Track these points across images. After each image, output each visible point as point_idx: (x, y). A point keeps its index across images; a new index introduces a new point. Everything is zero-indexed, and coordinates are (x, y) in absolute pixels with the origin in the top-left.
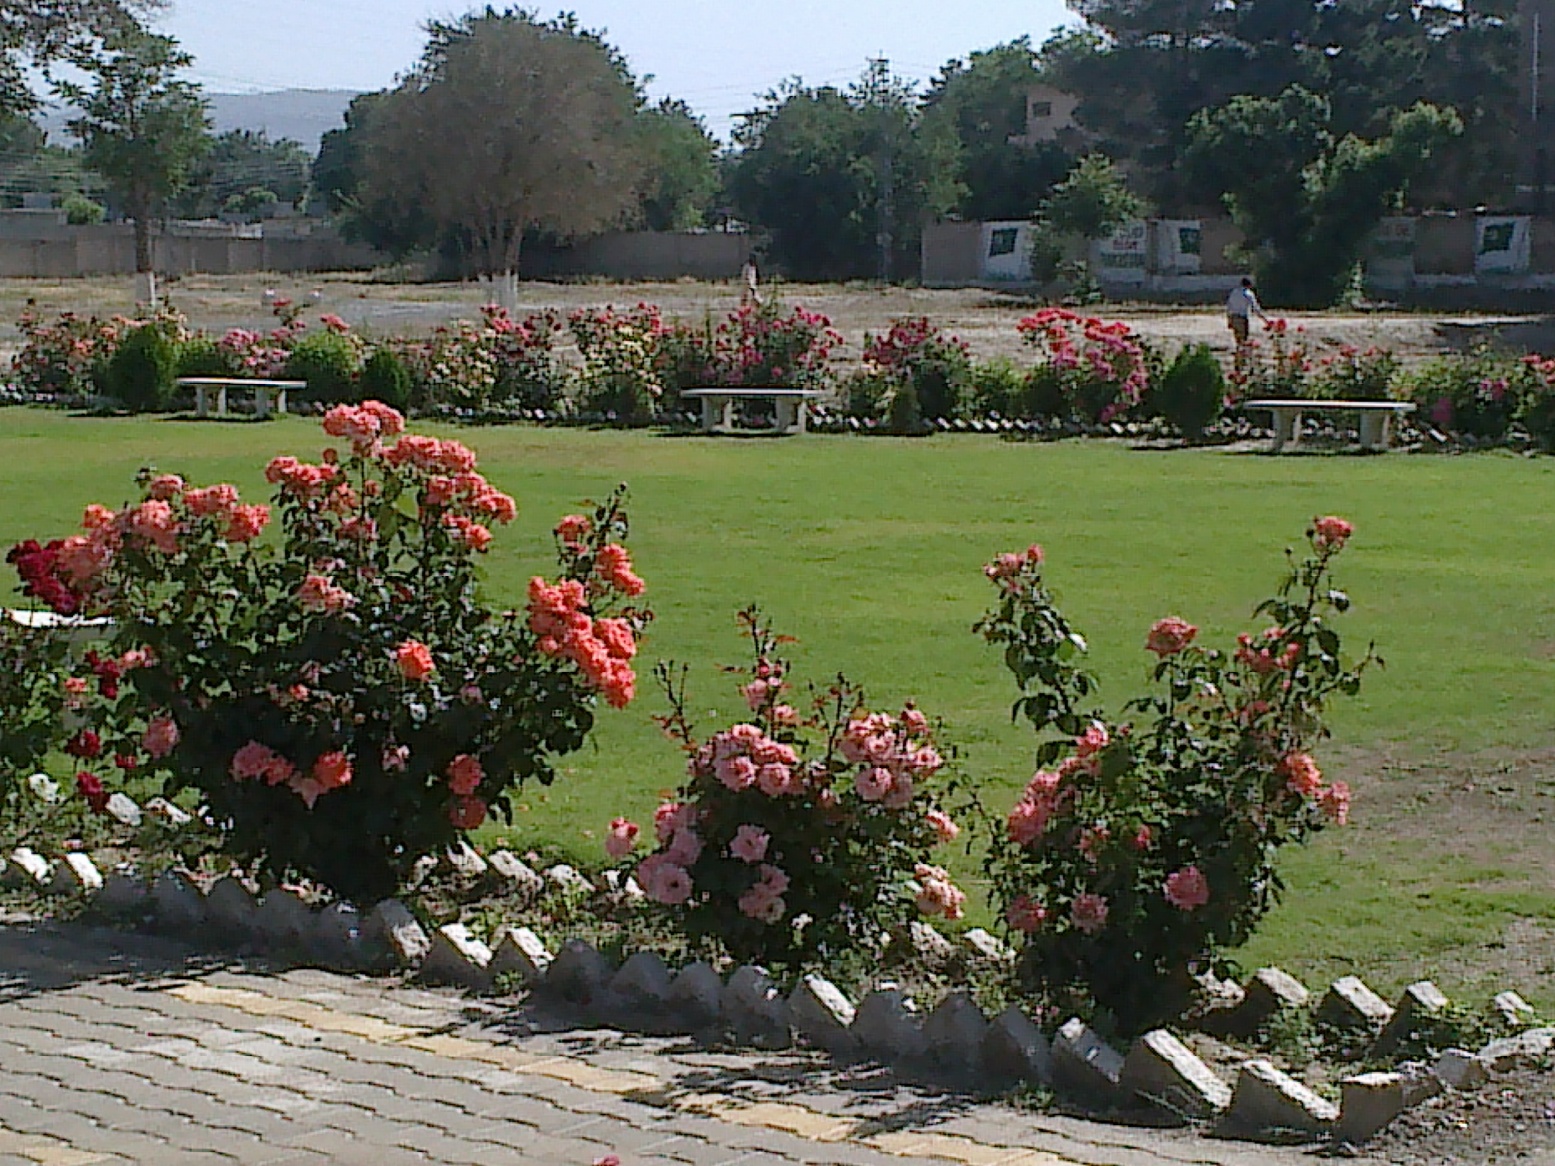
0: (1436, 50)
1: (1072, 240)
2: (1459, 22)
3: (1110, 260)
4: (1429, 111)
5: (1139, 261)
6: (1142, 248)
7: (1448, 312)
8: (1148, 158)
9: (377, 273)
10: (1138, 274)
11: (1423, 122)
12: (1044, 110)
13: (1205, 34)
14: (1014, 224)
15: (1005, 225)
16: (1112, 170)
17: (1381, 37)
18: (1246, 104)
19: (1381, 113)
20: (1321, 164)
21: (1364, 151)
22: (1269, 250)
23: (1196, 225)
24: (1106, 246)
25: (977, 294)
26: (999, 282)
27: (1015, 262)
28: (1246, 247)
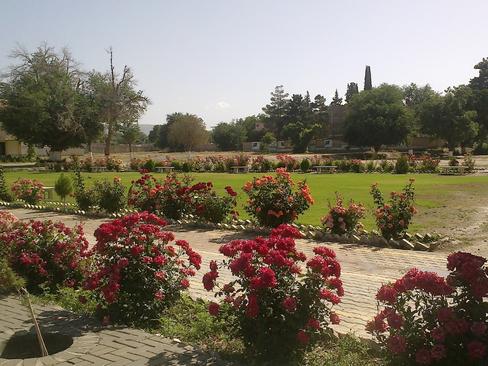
0: (316, 116)
1: (266, 144)
2: (319, 112)
3: (271, 147)
4: (317, 125)
5: (275, 147)
6: (276, 145)
7: (323, 154)
8: (275, 132)
9: (160, 151)
10: (275, 149)
11: (316, 126)
12: (258, 126)
13: (283, 114)
14: (257, 142)
15: (255, 142)
16: (271, 134)
17: (308, 114)
18: (291, 124)
19: (309, 125)
20: (302, 133)
21: (308, 131)
22: (295, 145)
23: (283, 142)
24: (270, 145)
25: (252, 152)
26: (255, 151)
27: (257, 148)
28: (292, 145)
